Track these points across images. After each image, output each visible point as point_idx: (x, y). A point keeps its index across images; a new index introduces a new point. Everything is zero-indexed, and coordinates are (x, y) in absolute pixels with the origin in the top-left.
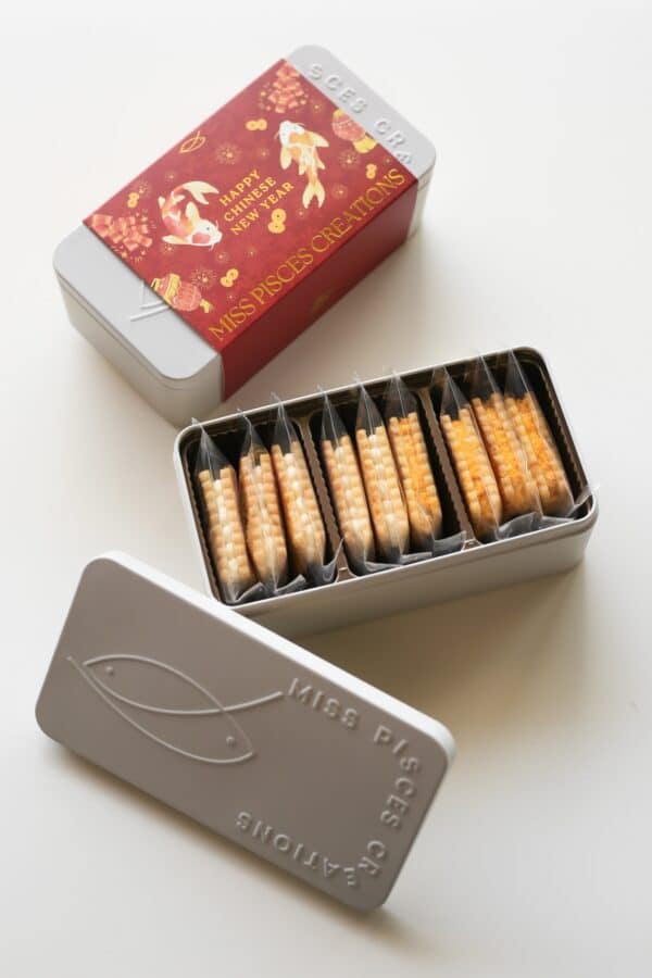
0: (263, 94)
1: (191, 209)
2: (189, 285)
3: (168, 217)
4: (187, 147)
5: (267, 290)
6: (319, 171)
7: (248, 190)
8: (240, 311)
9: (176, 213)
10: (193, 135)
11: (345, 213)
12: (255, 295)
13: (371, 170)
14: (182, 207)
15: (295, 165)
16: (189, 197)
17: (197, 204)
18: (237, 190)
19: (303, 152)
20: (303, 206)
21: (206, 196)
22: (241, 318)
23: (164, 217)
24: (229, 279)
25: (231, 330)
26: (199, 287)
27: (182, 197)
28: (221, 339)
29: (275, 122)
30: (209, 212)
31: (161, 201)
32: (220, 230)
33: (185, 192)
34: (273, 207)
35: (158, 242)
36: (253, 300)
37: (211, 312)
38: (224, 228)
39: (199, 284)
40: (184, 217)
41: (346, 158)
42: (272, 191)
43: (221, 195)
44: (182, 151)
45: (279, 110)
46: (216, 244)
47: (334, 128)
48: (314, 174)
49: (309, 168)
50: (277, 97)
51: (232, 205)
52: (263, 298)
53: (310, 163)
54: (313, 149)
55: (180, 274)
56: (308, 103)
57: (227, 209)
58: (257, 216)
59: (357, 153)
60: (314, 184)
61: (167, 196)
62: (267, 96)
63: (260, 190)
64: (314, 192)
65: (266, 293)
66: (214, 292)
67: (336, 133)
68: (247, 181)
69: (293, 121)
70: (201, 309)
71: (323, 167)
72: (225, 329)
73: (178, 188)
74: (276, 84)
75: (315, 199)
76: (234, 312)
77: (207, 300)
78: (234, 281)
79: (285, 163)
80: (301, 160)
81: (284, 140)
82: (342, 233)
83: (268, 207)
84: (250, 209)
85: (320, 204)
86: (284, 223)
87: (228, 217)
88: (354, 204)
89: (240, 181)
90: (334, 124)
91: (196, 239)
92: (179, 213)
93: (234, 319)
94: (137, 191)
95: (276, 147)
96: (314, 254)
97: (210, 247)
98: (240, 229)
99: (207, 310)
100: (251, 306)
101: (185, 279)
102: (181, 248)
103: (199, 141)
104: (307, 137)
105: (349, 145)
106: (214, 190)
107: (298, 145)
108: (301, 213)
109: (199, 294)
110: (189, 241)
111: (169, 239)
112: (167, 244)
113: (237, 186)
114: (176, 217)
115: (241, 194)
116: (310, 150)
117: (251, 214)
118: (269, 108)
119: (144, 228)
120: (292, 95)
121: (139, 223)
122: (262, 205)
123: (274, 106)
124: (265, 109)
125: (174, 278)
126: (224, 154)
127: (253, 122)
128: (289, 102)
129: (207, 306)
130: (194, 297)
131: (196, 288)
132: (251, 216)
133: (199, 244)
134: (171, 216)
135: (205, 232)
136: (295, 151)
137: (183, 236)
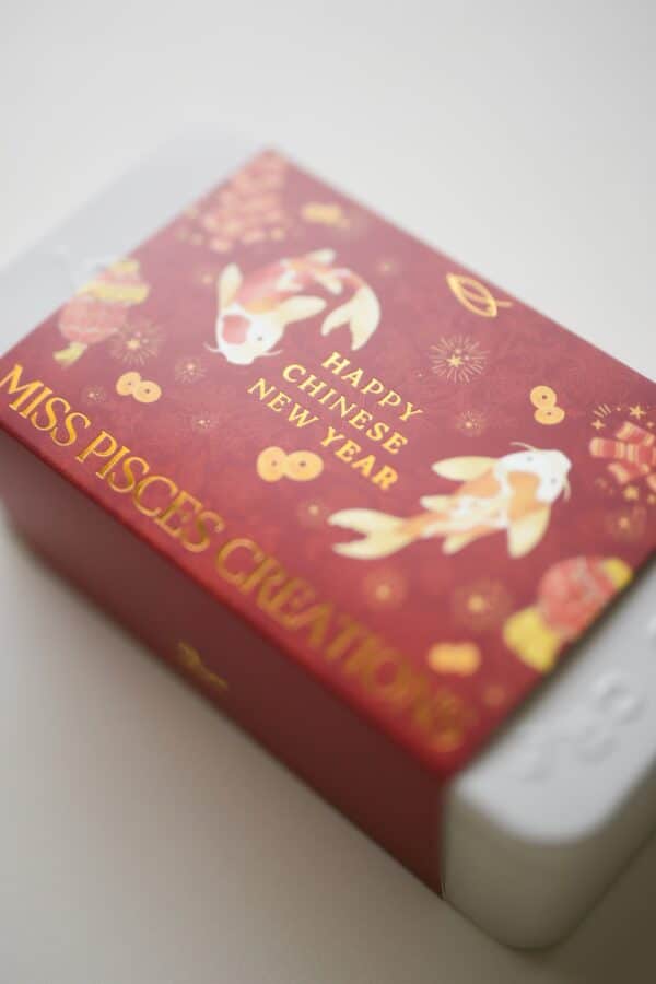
0: (637, 412)
1: (311, 306)
2: (123, 318)
3: (282, 271)
4: (467, 287)
6: (438, 541)
7: (370, 403)
8: (61, 416)
9: (296, 280)
10: (498, 294)
12: (101, 439)
13: (456, 658)
14: (313, 289)
15: (450, 488)
16: (335, 302)
17: (322, 316)
18: (365, 381)
19: (484, 503)
22: (44, 420)
23: (285, 263)
24: (134, 386)
25: (14, 407)
26: (115, 337)
27: (335, 287)
29: (563, 439)
30: (302, 341)
31: (326, 256)
32: (259, 361)
33: (348, 293)
34: (327, 454)
35: (221, 261)
36: (86, 437)
37: (57, 365)
38: (263, 367)
39: (123, 335)
40: (286, 296)
41: (485, 597)
42: (369, 448)
43: (346, 352)
44: (454, 282)
45: (596, 446)
46: (221, 356)
47: (569, 563)
48: (428, 529)
49: (442, 517)
50: (635, 439)
51: (325, 375)
52: (92, 458)
53: (455, 520)
54: (501, 523)
55: (146, 301)
56: (631, 504)
57: (314, 368)
58: (301, 424)
59: (504, 619)
60: (401, 531)
61: (338, 263)
62: (633, 420)
63: (369, 425)
64: (376, 533)
65: (105, 462)
66: (104, 363)
67: (556, 568)
68: (391, 399)
70: (64, 344)
71: (452, 545)
72: (17, 395)
73: (356, 279)
75: (355, 536)
76: (58, 407)
78: (131, 397)
79: (448, 469)
80: (464, 500)
81: (514, 462)
83: (325, 443)
84: (311, 405)
85: (345, 550)
86: (285, 479)
87: (294, 373)
89: (388, 388)
90: (580, 562)
92: (299, 287)
93: (41, 407)
95: (495, 445)
97: (215, 345)
98: (263, 395)
99: (60, 356)
100: (73, 437)
101: (135, 312)
102: (210, 300)
103: (484, 307)
104: (534, 506)
105: (525, 598)
106: (359, 342)
107: (507, 490)
108: (314, 510)
109: (94, 340)
110: (228, 308)
111: (231, 278)
113: (374, 382)
114: (285, 283)
115: (357, 391)
116: (496, 515)
117: (306, 413)
118: (598, 425)
119: (255, 236)
120: (646, 468)
121: (268, 227)
122: (332, 431)
123: (609, 433)
124: (595, 418)
125: (139, 294)
126: (458, 351)
127: (552, 396)
128: (624, 463)
129: (71, 354)
130: (94, 330)
131: (114, 330)
132: (300, 412)
133: (220, 326)
134: (288, 276)
135: (252, 333)
136: (487, 486)
137: (241, 297)
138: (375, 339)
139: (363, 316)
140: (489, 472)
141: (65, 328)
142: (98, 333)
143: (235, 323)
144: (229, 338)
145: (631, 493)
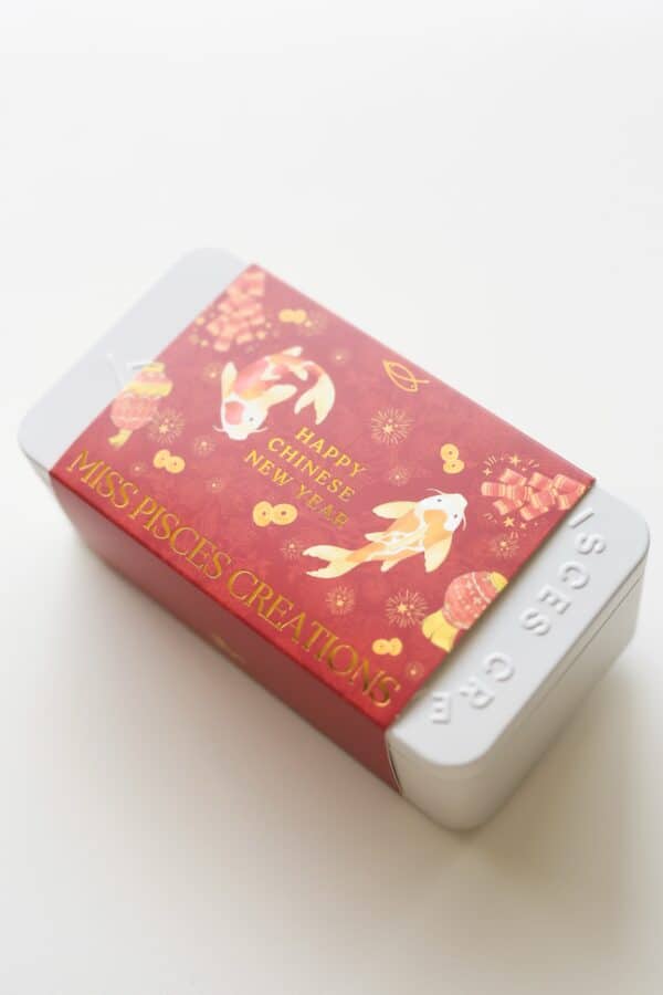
0: (515, 460)
1: (285, 392)
2: (155, 409)
3: (266, 364)
4: (396, 369)
5: (155, 518)
7: (329, 464)
8: (117, 486)
9: (276, 372)
10: (420, 374)
11: (302, 616)
12: (147, 501)
13: (389, 647)
14: (289, 378)
15: (384, 525)
16: (304, 386)
17: (295, 399)
18: (325, 449)
19: (407, 535)
20: (305, 548)
21: (311, 409)
22: (106, 489)
23: (268, 358)
24: (169, 462)
25: (84, 480)
26: (151, 423)
27: (303, 376)
28: (70, 469)
29: (462, 484)
30: (281, 417)
31: (296, 351)
32: (251, 436)
33: (313, 380)
34: (299, 505)
35: (224, 358)
36: (135, 501)
37: (112, 447)
38: (254, 442)
39: (156, 422)
40: (269, 384)
41: (407, 603)
42: (329, 498)
43: (313, 428)
44: (387, 365)
45: (486, 489)
46: (224, 434)
47: (466, 576)
48: (368, 555)
49: (380, 547)
50: (512, 482)
51: (297, 445)
52: (140, 515)
53: (388, 549)
54: (419, 549)
55: (171, 394)
56: (509, 530)
57: (290, 439)
58: (282, 483)
59: (421, 619)
60: (349, 559)
61: (304, 356)
62: (512, 467)
63: (329, 482)
64: (336, 561)
65: (150, 518)
66: (144, 444)
67: (456, 581)
68: (344, 461)
69: (468, 512)
70: (116, 431)
71: (385, 568)
72: (86, 471)
73: (319, 369)
74: (537, 477)
75: (324, 564)
76: (115, 479)
77: (131, 439)
78: (164, 469)
79: (383, 511)
80: (394, 533)
81: (429, 503)
82: (266, 618)
83: (298, 497)
84: (289, 468)
85: (314, 574)
86: (272, 524)
87: (276, 445)
88: (321, 629)
89: (342, 451)
90: (473, 574)
91: (233, 407)
92: (277, 377)
93: (103, 480)
94: (309, 317)
95: (415, 492)
96: (225, 578)
97: (220, 426)
98: (255, 463)
99: (114, 440)
100: (127, 501)
101: (164, 403)
102: (215, 390)
103: (409, 384)
104: (443, 536)
105: (435, 604)
106: (321, 417)
107: (423, 526)
108: (292, 546)
109: (137, 427)
110: (228, 397)
111: (229, 372)
112: (220, 371)
113: (332, 448)
114: (268, 374)
115: (319, 456)
116: (416, 544)
117: (285, 475)
118: (487, 472)
119: (246, 338)
120: (520, 503)
121: (254, 330)
122: (303, 487)
123: (494, 479)
124: (485, 467)
125: (165, 389)
126: (390, 421)
127: (456, 453)
128: (505, 500)
129: (120, 440)
130: (135, 419)
131: (150, 419)
132: (281, 474)
133: (223, 411)
134: (270, 368)
135: (245, 416)
136: (410, 522)
137: (237, 388)
138: (332, 414)
139: (323, 396)
140: (412, 512)
141: (116, 419)
142: (139, 421)
143: (234, 408)
144: (230, 421)
145: (509, 522)
